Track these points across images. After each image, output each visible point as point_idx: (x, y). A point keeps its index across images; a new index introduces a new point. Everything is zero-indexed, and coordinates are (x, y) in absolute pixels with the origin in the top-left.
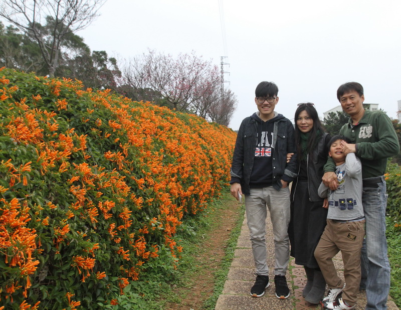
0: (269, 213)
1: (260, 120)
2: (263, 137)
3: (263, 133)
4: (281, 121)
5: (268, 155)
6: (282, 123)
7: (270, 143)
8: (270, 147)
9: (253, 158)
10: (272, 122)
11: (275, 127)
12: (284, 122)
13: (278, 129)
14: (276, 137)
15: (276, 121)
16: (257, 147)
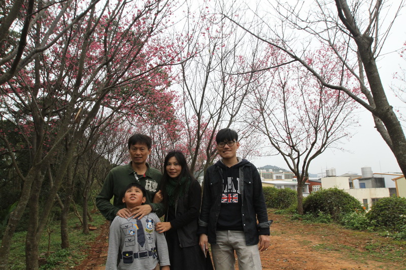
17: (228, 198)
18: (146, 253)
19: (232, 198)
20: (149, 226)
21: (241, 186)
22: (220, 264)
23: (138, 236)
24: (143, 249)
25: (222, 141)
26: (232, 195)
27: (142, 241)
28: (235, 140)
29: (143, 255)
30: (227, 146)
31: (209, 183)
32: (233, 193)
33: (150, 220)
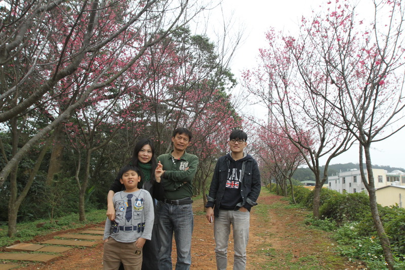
0: (232, 231)
1: (232, 159)
2: (234, 172)
3: (234, 170)
4: (248, 161)
5: (236, 187)
6: (249, 163)
7: (238, 178)
8: (238, 181)
9: (224, 188)
10: (241, 161)
11: (243, 166)
12: (251, 161)
13: (246, 167)
14: (243, 174)
15: (245, 161)
16: (228, 180)
17: (231, 184)
18: (131, 227)
19: (234, 185)
20: (137, 204)
21: (242, 176)
22: (219, 232)
23: (126, 212)
24: (129, 224)
25: (235, 138)
26: (234, 183)
27: (129, 218)
28: (244, 140)
29: (128, 229)
30: (237, 143)
31: (218, 170)
32: (235, 181)
33: (139, 199)
